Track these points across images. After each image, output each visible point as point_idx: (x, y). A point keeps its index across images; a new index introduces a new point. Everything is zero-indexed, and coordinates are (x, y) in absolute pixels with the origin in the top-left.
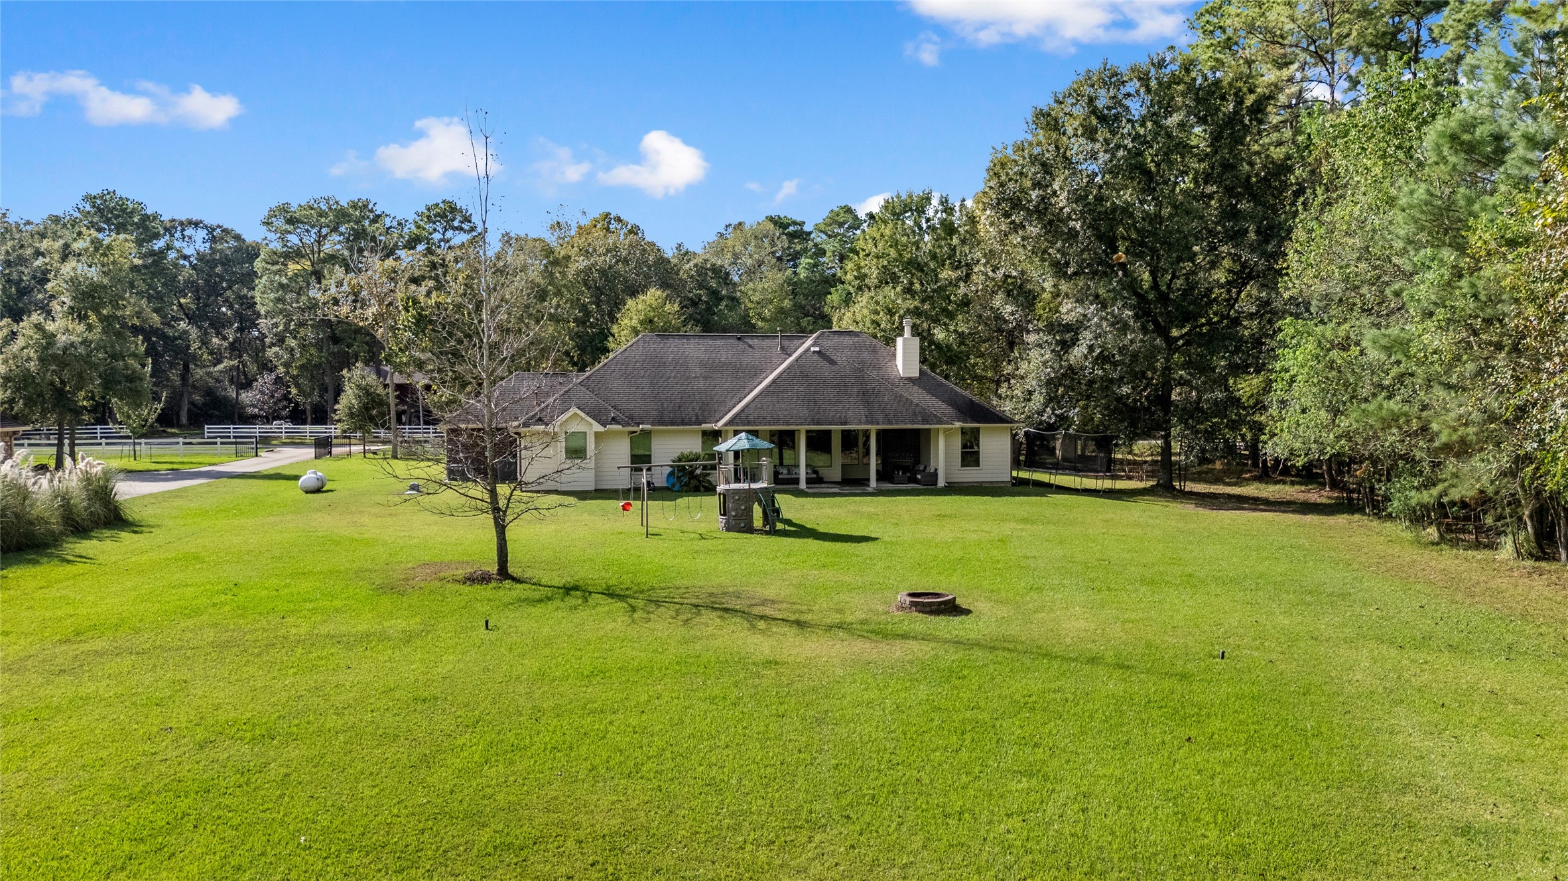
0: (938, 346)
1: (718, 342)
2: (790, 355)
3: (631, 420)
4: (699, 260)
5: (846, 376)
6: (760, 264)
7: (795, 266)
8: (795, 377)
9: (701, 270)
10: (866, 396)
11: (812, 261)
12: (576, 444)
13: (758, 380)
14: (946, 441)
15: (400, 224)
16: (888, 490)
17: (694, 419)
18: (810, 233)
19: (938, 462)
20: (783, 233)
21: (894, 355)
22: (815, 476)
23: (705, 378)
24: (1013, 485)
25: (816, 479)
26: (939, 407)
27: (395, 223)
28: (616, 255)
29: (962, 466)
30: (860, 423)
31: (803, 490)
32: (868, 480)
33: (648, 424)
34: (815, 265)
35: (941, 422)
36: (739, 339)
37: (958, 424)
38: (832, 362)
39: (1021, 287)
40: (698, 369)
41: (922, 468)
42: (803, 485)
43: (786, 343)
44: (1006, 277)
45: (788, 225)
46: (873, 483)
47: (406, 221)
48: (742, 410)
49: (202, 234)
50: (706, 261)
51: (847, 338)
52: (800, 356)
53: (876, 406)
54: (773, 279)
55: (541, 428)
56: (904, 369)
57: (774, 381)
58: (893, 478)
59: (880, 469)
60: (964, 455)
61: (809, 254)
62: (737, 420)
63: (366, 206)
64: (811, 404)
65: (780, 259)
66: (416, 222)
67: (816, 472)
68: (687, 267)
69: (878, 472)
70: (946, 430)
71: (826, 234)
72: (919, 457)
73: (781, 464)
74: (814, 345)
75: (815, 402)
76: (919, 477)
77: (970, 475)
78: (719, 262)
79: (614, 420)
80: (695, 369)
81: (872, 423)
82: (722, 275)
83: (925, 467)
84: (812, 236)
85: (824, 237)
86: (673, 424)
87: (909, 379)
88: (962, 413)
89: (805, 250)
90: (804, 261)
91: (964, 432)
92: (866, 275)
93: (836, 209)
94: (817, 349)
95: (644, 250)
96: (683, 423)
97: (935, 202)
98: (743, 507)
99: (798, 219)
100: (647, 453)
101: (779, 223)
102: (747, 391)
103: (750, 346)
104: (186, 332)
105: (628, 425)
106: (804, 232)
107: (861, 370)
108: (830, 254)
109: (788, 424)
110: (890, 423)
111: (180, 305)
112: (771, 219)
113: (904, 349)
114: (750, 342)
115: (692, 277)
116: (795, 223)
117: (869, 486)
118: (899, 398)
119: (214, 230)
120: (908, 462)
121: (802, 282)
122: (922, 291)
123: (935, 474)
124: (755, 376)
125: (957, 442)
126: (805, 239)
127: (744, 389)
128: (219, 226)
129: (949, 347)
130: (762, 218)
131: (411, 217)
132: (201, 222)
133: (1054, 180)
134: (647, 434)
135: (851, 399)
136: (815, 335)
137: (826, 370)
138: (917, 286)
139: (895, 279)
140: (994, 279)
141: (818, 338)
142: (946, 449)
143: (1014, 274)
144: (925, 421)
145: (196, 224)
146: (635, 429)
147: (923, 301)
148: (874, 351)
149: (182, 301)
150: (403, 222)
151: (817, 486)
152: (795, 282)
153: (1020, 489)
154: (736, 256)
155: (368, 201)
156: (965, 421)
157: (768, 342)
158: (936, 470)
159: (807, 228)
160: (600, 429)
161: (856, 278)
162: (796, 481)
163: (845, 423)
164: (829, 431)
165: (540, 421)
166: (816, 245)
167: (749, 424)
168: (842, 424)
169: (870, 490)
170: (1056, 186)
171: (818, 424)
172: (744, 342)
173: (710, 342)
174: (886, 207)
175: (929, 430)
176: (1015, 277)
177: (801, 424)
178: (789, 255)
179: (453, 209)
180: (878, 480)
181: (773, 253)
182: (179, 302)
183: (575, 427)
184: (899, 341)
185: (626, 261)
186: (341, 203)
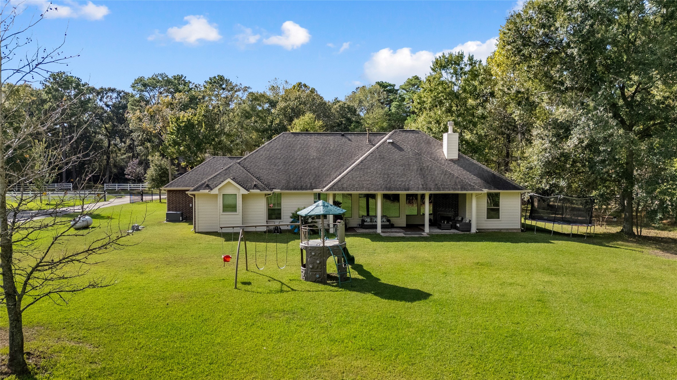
0: (467, 142)
1: (329, 137)
2: (374, 145)
3: (269, 187)
4: (341, 103)
5: (409, 158)
6: (372, 105)
7: (390, 107)
8: (375, 158)
9: (342, 108)
10: (422, 171)
11: (398, 103)
12: (230, 201)
13: (353, 161)
14: (477, 202)
15: (196, 86)
16: (437, 235)
17: (309, 186)
18: (398, 90)
19: (471, 215)
20: (384, 91)
21: (442, 145)
22: (388, 223)
23: (319, 159)
24: (522, 231)
25: (388, 225)
26: (472, 179)
27: (194, 86)
28: (300, 101)
29: (487, 218)
30: (418, 189)
31: (379, 234)
32: (423, 225)
33: (279, 189)
34: (400, 106)
35: (474, 189)
36: (343, 135)
37: (486, 191)
38: (401, 149)
39: (527, 99)
40: (315, 154)
41: (460, 219)
42: (379, 230)
43: (372, 138)
44: (518, 92)
45: (387, 86)
46: (427, 229)
47: (200, 85)
48: (340, 181)
49: (115, 95)
50: (345, 104)
51: (411, 134)
52: (380, 146)
53: (429, 178)
54: (379, 112)
55: (207, 191)
56: (448, 154)
57: (362, 162)
58: (440, 225)
59: (432, 218)
60: (489, 210)
61: (397, 100)
62: (335, 187)
63: (180, 78)
64: (386, 176)
65: (382, 103)
66: (204, 86)
67: (389, 221)
68: (335, 106)
69: (430, 220)
70: (477, 195)
71: (405, 90)
72: (458, 211)
73: (368, 215)
74: (389, 138)
75: (388, 176)
76: (458, 225)
77: (493, 224)
78: (352, 104)
79: (256, 187)
80: (313, 153)
81: (426, 190)
82: (353, 111)
83: (462, 219)
84: (399, 92)
85: (405, 92)
86: (295, 189)
87: (452, 160)
88: (488, 183)
89: (396, 98)
90: (394, 104)
91: (489, 195)
92: (424, 102)
93: (411, 78)
94: (391, 141)
95: (314, 98)
96: (302, 188)
97: (466, 59)
98: (318, 262)
99: (392, 83)
100: (279, 208)
101: (382, 85)
102: (345, 167)
103: (349, 140)
104: (101, 140)
105: (265, 189)
106: (395, 90)
107: (419, 154)
108: (408, 100)
109: (369, 190)
110: (439, 189)
111: (106, 128)
112: (378, 83)
113: (448, 141)
114: (349, 137)
115: (338, 112)
116: (390, 85)
117: (424, 231)
118: (445, 173)
119: (120, 93)
120: (451, 214)
121: (393, 114)
122: (457, 111)
123: (469, 224)
124: (351, 157)
125: (484, 203)
126: (395, 93)
127: (342, 166)
128: (123, 91)
129: (473, 142)
130: (374, 83)
131: (202, 83)
132: (115, 89)
133: (556, 21)
134: (279, 195)
135: (413, 173)
136: (390, 133)
137: (397, 155)
138: (454, 108)
139: (441, 103)
140: (509, 94)
141: (392, 134)
142: (477, 207)
143: (523, 90)
144: (463, 188)
145: (113, 90)
146: (269, 192)
147: (458, 116)
148: (428, 143)
149: (107, 126)
150: (198, 86)
151: (389, 230)
152: (389, 114)
153: (527, 234)
154: (361, 102)
155: (182, 76)
156: (490, 188)
157: (361, 137)
158: (470, 221)
159: (396, 88)
160: (246, 192)
161: (419, 103)
162: (375, 227)
163: (408, 189)
164: (399, 195)
165: (208, 187)
166: (400, 96)
167: (343, 189)
168: (405, 190)
169: (425, 234)
170: (558, 24)
171: (389, 189)
172: (346, 137)
173: (325, 137)
174: (437, 63)
175: (465, 194)
176: (523, 93)
177: (378, 190)
178: (387, 101)
179: (221, 78)
180: (430, 225)
181: (379, 100)
182: (105, 126)
183: (229, 191)
184: (445, 136)
185: (305, 104)
186: (169, 76)
